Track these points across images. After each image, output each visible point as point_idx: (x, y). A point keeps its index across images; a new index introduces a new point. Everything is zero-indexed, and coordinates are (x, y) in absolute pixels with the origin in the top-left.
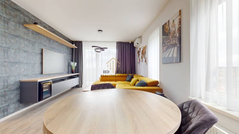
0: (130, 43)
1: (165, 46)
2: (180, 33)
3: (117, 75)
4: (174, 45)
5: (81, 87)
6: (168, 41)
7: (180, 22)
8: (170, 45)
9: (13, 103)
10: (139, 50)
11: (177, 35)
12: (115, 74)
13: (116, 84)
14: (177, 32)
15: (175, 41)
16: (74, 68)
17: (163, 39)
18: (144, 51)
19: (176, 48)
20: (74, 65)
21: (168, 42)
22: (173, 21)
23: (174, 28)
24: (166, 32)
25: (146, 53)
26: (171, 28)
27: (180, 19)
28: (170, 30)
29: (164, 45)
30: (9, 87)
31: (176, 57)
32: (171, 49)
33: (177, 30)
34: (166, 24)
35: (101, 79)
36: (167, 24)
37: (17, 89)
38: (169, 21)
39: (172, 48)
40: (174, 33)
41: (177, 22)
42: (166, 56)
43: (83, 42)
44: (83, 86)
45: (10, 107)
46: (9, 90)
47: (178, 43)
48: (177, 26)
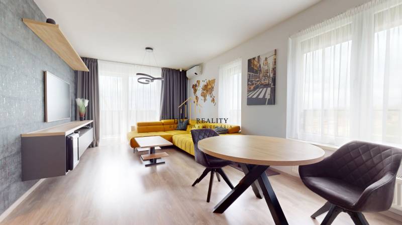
0: (181, 71)
1: (253, 84)
2: (275, 74)
3: (163, 121)
4: (267, 86)
5: (96, 146)
6: (258, 79)
7: (275, 62)
8: (261, 85)
9: (14, 182)
10: (195, 83)
11: (272, 75)
12: (161, 120)
13: (172, 136)
14: (271, 72)
15: (268, 81)
16: (83, 111)
17: (249, 76)
18: (209, 87)
19: (269, 89)
20: (83, 104)
21: (258, 81)
22: (266, 59)
23: (266, 67)
24: (254, 69)
25: (215, 89)
26: (262, 66)
27: (275, 59)
28: (260, 68)
29: (249, 83)
30: (10, 150)
31: (269, 99)
32: (261, 89)
33: (271, 69)
34: (254, 59)
35: (138, 129)
36: (256, 59)
37: (18, 153)
38: (259, 57)
39: (263, 88)
40: (267, 73)
41: (271, 61)
42: (255, 97)
43: (98, 61)
44: (100, 144)
45: (11, 188)
46: (9, 155)
47: (272, 84)
48: (271, 66)
